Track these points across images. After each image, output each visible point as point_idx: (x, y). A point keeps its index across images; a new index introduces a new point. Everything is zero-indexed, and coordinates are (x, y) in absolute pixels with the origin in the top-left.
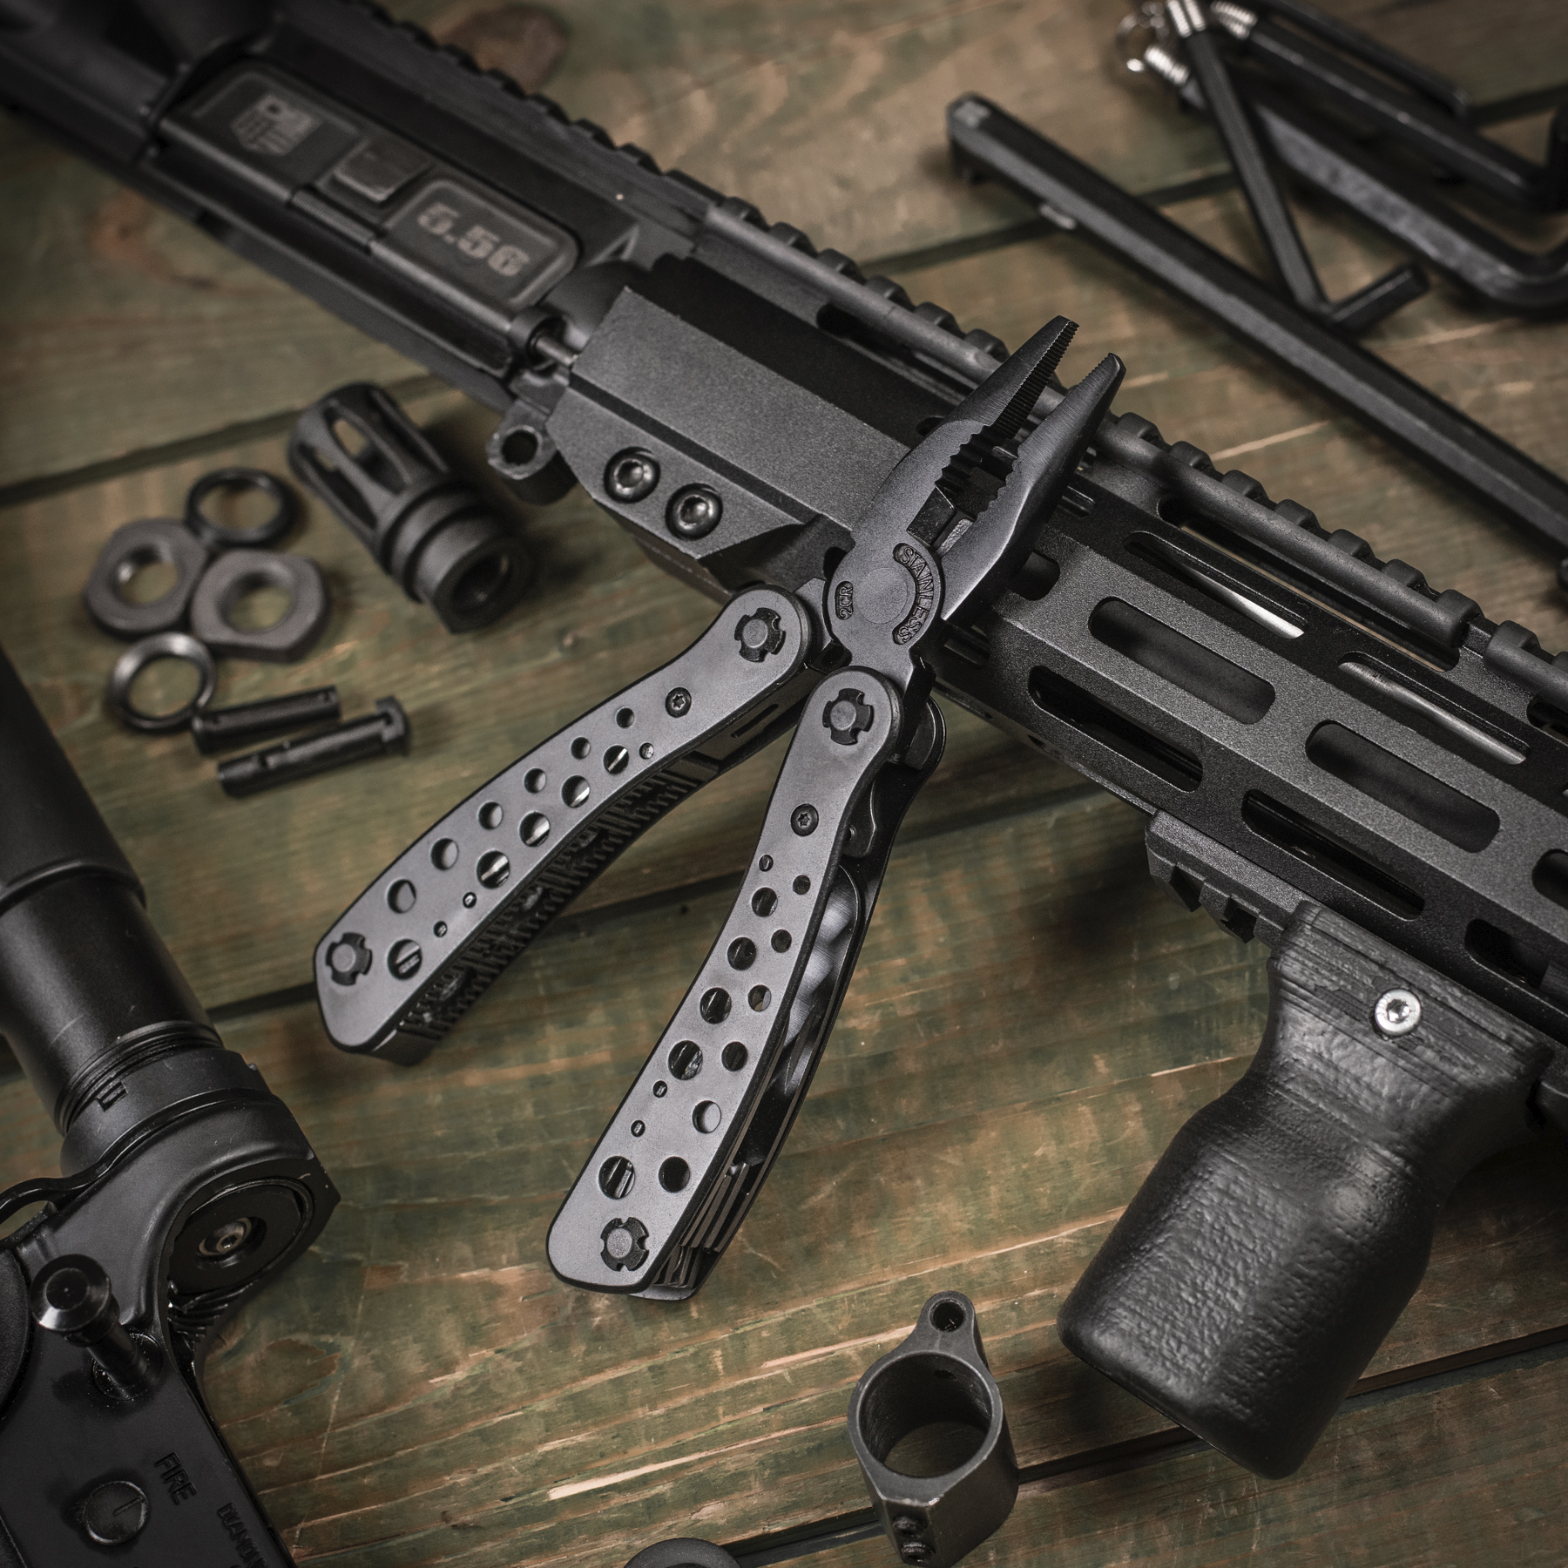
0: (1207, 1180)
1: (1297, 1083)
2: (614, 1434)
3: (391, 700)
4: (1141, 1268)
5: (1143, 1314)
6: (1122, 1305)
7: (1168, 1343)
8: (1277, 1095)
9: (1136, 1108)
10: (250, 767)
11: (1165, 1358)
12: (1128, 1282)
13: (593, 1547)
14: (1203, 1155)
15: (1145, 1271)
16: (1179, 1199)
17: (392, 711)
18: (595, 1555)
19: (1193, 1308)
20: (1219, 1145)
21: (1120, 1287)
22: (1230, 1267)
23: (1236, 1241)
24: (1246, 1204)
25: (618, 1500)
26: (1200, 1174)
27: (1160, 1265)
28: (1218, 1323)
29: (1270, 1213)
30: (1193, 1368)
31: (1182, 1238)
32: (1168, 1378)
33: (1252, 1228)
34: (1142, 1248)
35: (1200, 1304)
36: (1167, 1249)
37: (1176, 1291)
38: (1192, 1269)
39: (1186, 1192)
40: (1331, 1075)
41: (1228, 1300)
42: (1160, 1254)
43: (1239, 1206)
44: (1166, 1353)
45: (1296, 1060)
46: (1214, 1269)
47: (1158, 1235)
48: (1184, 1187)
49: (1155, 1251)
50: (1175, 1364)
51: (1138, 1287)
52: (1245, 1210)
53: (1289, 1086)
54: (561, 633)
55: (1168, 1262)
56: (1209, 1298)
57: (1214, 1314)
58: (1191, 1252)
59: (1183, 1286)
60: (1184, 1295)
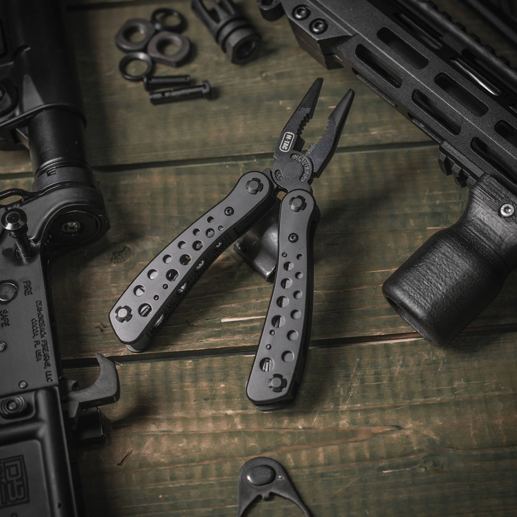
0: (439, 249)
1: (472, 226)
2: (244, 306)
3: (206, 81)
4: (413, 272)
5: (411, 285)
6: (405, 282)
7: (417, 295)
8: (465, 229)
9: (421, 237)
10: (159, 96)
11: (415, 299)
12: (408, 275)
13: (232, 338)
14: (439, 242)
15: (414, 273)
16: (429, 253)
17: (207, 84)
18: (232, 340)
19: (427, 286)
20: (444, 240)
21: (405, 276)
22: (440, 276)
23: (444, 269)
24: (449, 259)
25: (242, 325)
26: (437, 247)
27: (419, 272)
28: (434, 292)
29: (456, 262)
30: (423, 304)
31: (427, 265)
32: (415, 306)
33: (450, 266)
34: (414, 266)
35: (429, 285)
36: (422, 267)
37: (422, 280)
38: (429, 275)
39: (431, 252)
40: (483, 226)
41: (438, 286)
42: (419, 269)
43: (447, 259)
44: (416, 299)
45: (473, 220)
46: (435, 275)
47: (420, 263)
48: (431, 250)
49: (418, 267)
50: (418, 302)
51: (411, 277)
52: (449, 260)
53: (469, 227)
54: (262, 73)
55: (422, 271)
56: (432, 284)
57: (433, 289)
58: (430, 270)
59: (425, 279)
60: (424, 281)
